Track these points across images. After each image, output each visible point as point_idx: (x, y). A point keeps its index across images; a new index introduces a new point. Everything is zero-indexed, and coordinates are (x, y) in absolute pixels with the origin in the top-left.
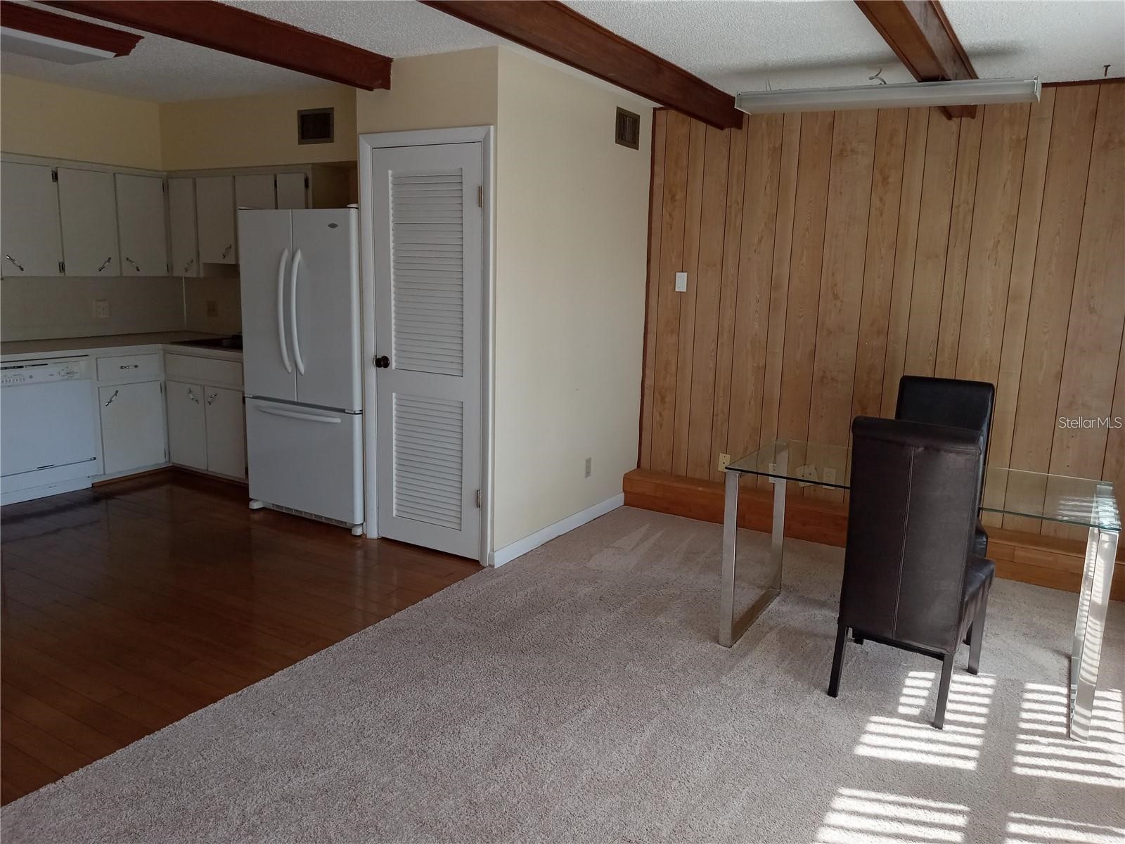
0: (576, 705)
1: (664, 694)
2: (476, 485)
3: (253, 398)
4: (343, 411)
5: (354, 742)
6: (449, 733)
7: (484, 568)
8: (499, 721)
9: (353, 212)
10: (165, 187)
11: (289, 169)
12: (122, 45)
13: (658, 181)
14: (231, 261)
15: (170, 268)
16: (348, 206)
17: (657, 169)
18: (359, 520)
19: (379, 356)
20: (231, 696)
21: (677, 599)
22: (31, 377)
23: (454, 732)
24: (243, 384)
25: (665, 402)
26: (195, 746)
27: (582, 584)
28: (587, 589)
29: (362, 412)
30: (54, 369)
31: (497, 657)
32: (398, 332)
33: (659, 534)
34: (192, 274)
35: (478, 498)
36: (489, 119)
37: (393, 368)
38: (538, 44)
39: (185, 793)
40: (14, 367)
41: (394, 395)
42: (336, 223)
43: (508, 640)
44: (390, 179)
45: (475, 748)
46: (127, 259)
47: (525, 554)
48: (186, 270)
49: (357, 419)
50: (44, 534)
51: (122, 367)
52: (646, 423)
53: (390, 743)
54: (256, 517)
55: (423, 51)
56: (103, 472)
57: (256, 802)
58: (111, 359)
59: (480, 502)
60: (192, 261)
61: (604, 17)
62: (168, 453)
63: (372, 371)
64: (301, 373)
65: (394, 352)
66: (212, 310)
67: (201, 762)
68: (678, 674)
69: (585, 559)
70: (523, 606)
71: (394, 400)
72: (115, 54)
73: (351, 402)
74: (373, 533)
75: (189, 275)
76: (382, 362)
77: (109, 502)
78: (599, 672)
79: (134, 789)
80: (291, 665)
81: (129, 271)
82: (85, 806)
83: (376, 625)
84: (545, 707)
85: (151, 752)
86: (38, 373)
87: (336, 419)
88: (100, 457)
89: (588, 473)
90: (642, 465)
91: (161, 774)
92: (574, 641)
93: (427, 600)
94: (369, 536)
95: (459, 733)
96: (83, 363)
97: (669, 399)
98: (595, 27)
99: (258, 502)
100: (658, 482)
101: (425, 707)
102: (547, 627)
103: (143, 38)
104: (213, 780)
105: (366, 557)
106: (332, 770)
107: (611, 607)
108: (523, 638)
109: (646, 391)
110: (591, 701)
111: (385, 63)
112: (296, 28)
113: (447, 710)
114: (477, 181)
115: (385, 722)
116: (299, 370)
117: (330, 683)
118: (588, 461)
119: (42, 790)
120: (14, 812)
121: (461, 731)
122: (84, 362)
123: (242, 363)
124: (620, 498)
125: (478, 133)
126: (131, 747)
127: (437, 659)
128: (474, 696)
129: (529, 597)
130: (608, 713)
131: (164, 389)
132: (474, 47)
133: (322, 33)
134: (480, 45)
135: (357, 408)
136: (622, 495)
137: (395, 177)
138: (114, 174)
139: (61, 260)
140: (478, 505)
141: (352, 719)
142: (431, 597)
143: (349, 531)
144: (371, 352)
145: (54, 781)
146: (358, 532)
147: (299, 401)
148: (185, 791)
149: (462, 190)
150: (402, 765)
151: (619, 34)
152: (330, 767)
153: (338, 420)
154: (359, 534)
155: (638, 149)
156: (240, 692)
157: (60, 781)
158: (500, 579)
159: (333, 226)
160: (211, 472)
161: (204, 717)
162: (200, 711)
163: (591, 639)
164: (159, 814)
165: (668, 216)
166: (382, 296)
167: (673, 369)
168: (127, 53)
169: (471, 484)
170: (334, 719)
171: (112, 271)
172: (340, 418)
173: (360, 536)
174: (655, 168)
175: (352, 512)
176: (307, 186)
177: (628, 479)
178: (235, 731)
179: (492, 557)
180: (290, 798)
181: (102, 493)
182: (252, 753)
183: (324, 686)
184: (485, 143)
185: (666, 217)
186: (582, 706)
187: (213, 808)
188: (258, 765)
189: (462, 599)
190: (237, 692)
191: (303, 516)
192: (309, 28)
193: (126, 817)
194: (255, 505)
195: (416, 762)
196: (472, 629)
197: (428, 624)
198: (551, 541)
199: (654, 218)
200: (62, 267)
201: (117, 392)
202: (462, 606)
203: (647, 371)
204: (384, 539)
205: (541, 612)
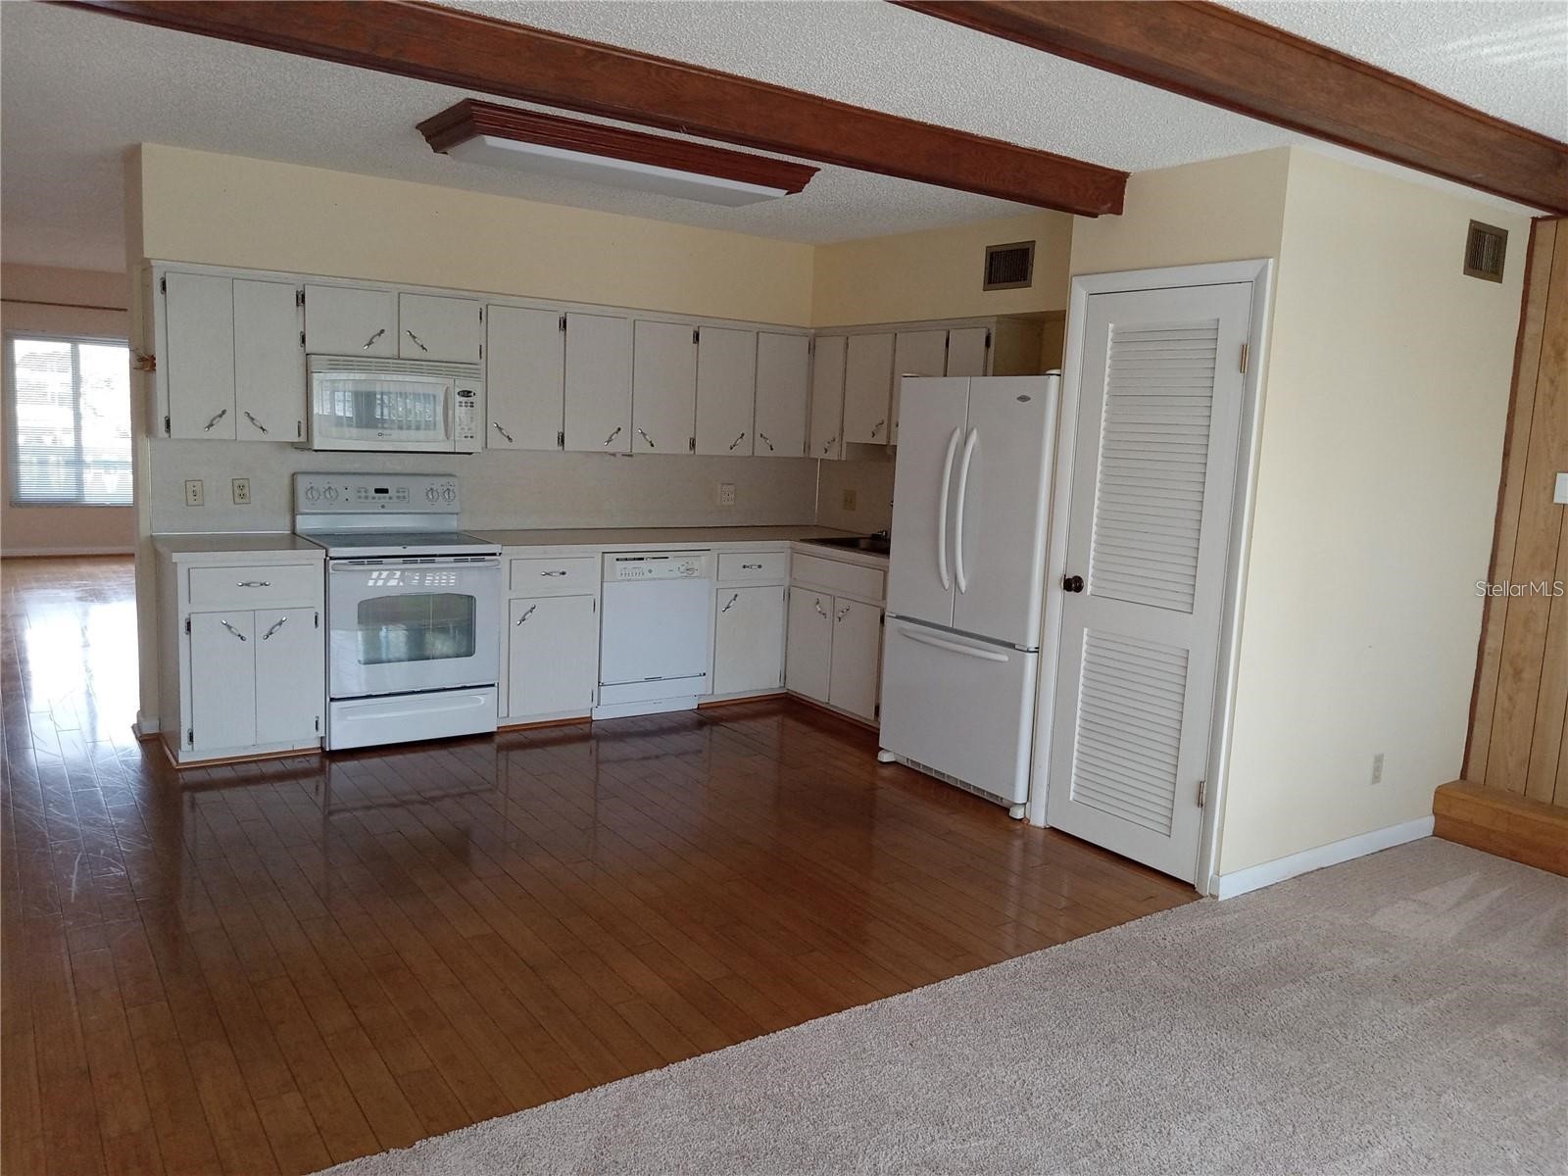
0: (1354, 1137)
1: (1513, 1157)
2: (1199, 774)
3: (897, 617)
4: (1012, 646)
5: (1017, 1110)
6: (1154, 1131)
7: (1202, 897)
8: (1230, 1132)
9: (1054, 380)
10: (812, 348)
11: (966, 323)
12: (794, 180)
13: (1532, 329)
14: (881, 440)
15: (807, 447)
16: (1048, 372)
17: (1531, 310)
18: (1020, 798)
19: (1070, 576)
20: (858, 1008)
21: (1534, 1005)
22: (650, 571)
23: (1161, 1132)
24: (884, 597)
25: (1520, 679)
26: (815, 1063)
27: (1359, 949)
28: (1371, 960)
29: (1037, 650)
30: (674, 565)
31: (1224, 1035)
32: (1099, 543)
33: (1497, 893)
34: (832, 455)
35: (1200, 793)
36: (1267, 250)
37: (1088, 593)
38: (1365, 142)
39: (805, 1123)
40: (634, 559)
41: (1086, 630)
42: (1029, 395)
43: (1242, 1013)
44: (1110, 335)
45: (1194, 1163)
46: (761, 435)
47: (1266, 888)
48: (826, 451)
49: (1031, 658)
50: (644, 758)
51: (744, 567)
52: (1483, 708)
53: (1068, 1124)
54: (886, 772)
55: (1175, 161)
56: (711, 692)
57: (891, 1159)
58: (735, 555)
59: (1203, 799)
60: (834, 440)
61: (1476, 93)
62: (784, 677)
63: (1058, 594)
64: (961, 591)
65: (1091, 571)
66: (849, 501)
67: (823, 1087)
68: (1539, 1130)
69: (1366, 911)
70: (1265, 966)
71: (1085, 638)
72: (786, 191)
73: (1025, 634)
74: (1039, 820)
75: (826, 456)
76: (1073, 584)
77: (714, 728)
78: (1394, 1094)
79: (747, 1100)
80: (934, 983)
81: (762, 450)
82: (692, 1108)
83: (1047, 950)
84: (1303, 1128)
85: (765, 1059)
86: (658, 567)
87: (1003, 656)
88: (710, 675)
89: (1376, 778)
90: (1471, 774)
91: (776, 1090)
92: (1350, 1037)
93: (1117, 930)
94: (1032, 823)
95: (1169, 1134)
96: (704, 558)
97: (1529, 674)
98: (1459, 109)
99: (889, 754)
100: (1499, 806)
101: (1117, 1084)
102: (1304, 1006)
103: (819, 170)
104: (839, 1114)
105: (1026, 850)
106: (989, 1141)
107: (1413, 996)
108: (1265, 1015)
109: (1487, 658)
110: (1381, 1137)
111: (1119, 179)
112: (1009, 144)
113: (1149, 1095)
114: (1241, 337)
115: (1060, 1091)
116: (959, 587)
117: (984, 1018)
118: (1379, 759)
119: (648, 1074)
120: (618, 1094)
121: (1172, 1131)
122: (708, 557)
123: (886, 573)
124: (1429, 823)
125: (1249, 269)
126: (744, 1046)
127: (1135, 1019)
128: (1190, 1084)
129: (1274, 954)
130: (1411, 1163)
131: (788, 596)
132: (1252, 149)
133: (1040, 148)
134: (1263, 146)
135: (1032, 644)
136: (1432, 819)
137: (1116, 333)
138: (758, 333)
139: (692, 436)
140: (1200, 804)
141: (1015, 1077)
142: (1123, 926)
143: (1007, 810)
144: (1058, 571)
145: (660, 1067)
146: (1018, 813)
147: (955, 627)
148: (805, 1120)
149: (1216, 349)
150: (1085, 1160)
151: (1497, 115)
152: (986, 1136)
153: (1005, 658)
154: (1018, 817)
155: (1501, 282)
156: (869, 1005)
157: (666, 1068)
158: (1228, 918)
159: (1024, 399)
160: (832, 706)
161: (826, 1028)
162: (821, 1020)
163: (1379, 1040)
164: (775, 1141)
165: (1548, 384)
166: (1081, 495)
167: (1541, 628)
168: (799, 190)
169: (1192, 770)
170: (991, 1071)
171: (743, 450)
172: (1007, 655)
173: (1021, 820)
174: (1529, 309)
175: (1013, 784)
176: (988, 344)
177: (1440, 793)
178: (864, 1056)
179: (1216, 884)
180: (933, 1164)
181: (709, 717)
182: (885, 1090)
183: (977, 1021)
184: (1257, 284)
185: (1545, 386)
186: (1365, 1142)
187: (838, 1151)
188: (893, 1109)
189: (1169, 938)
190: (866, 1004)
191: (946, 780)
192: (1026, 143)
193: (738, 1133)
194: (885, 757)
195: (1105, 1160)
196: (1186, 985)
197: (1119, 964)
198: (1308, 873)
199: (1522, 386)
200: (693, 445)
201: (736, 596)
202: (1169, 948)
203: (1491, 627)
204: (1052, 829)
205: (1294, 981)
